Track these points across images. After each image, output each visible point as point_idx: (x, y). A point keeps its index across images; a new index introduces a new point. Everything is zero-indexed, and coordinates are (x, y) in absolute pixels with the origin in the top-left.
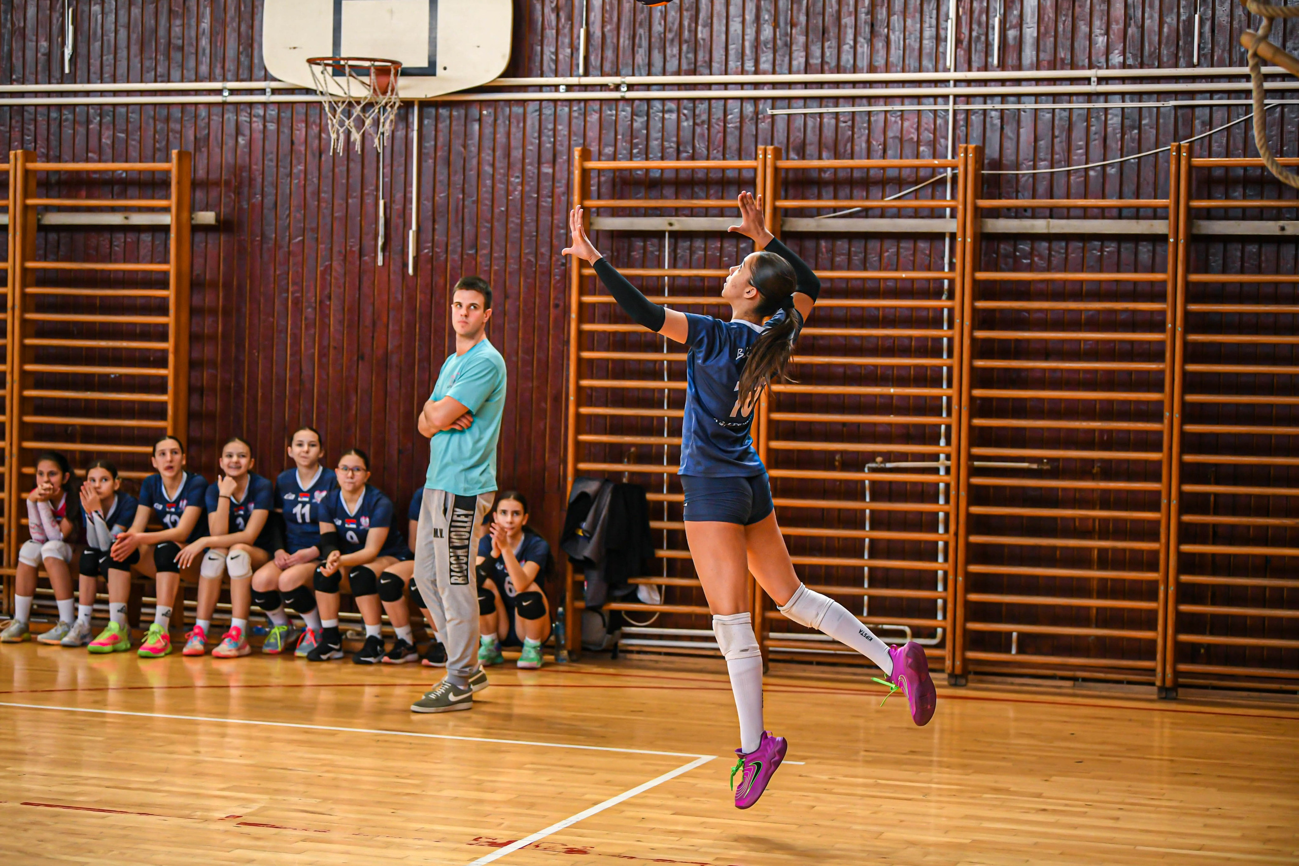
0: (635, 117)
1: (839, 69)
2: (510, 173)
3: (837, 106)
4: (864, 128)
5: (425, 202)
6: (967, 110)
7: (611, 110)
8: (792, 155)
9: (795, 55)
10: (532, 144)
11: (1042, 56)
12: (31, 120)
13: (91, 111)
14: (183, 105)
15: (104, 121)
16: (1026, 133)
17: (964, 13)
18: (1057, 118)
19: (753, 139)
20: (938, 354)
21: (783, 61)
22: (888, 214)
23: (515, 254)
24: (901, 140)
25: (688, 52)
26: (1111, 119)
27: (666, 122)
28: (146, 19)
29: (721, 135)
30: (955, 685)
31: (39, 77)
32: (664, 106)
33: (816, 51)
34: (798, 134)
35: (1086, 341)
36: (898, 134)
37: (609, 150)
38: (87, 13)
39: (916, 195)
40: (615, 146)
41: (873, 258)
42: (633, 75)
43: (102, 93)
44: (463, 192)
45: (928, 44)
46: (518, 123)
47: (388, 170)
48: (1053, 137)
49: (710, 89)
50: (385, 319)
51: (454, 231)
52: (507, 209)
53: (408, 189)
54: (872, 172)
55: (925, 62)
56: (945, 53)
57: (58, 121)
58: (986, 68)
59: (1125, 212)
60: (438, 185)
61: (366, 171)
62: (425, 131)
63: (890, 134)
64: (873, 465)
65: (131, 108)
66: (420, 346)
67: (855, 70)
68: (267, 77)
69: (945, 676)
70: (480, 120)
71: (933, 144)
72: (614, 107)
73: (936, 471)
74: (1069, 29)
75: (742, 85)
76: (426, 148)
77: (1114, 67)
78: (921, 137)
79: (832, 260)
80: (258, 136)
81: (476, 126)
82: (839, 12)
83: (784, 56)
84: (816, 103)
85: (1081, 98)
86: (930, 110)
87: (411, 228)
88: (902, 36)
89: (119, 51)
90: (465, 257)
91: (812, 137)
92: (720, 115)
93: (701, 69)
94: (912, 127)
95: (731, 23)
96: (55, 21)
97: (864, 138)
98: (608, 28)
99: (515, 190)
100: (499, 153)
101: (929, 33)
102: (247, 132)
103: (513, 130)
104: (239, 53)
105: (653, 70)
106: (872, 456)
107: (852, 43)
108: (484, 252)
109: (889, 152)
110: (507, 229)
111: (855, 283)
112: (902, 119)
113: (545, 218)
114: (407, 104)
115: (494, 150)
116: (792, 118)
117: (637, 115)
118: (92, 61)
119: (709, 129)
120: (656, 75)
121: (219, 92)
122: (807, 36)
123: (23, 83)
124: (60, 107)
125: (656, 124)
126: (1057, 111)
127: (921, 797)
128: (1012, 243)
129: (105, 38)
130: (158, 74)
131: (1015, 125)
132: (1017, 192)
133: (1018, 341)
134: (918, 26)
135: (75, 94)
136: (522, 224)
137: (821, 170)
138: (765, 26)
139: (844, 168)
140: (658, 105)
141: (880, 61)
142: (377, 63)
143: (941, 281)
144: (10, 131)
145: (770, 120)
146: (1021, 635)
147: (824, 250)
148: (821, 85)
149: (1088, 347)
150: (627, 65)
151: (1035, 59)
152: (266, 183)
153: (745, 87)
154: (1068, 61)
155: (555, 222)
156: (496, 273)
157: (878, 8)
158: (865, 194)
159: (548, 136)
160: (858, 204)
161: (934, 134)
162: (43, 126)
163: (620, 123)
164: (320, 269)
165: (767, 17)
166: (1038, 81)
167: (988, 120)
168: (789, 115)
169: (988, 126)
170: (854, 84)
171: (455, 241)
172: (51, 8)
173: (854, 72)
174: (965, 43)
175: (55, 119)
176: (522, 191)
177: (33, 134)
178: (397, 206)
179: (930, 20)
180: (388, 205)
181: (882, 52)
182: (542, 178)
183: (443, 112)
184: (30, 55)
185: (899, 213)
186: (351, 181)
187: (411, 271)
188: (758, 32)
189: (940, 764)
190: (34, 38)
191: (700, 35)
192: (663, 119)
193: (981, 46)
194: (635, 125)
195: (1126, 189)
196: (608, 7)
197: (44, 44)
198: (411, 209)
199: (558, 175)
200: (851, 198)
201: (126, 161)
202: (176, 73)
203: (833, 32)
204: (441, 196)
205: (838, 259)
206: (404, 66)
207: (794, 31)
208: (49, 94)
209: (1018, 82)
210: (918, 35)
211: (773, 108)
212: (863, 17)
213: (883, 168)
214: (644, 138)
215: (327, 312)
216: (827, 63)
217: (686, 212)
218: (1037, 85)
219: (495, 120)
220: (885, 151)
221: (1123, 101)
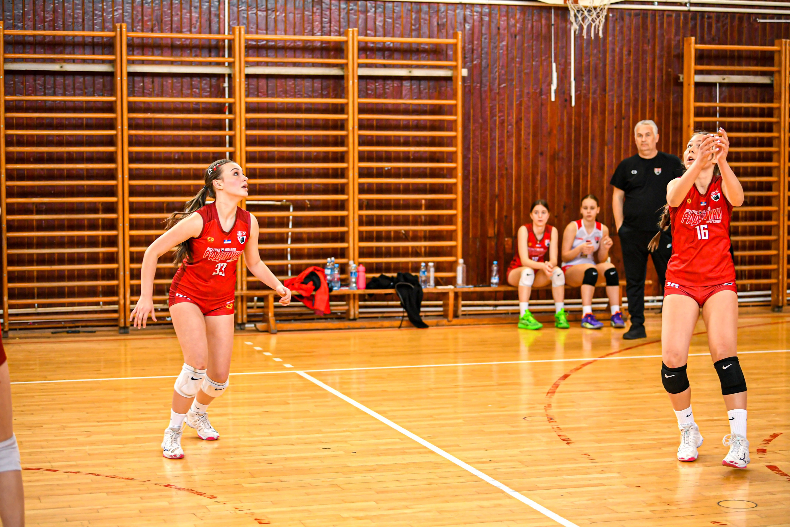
2: (625, 49)
5: (578, 65)
10: (637, 33)
12: (327, 8)
14: (429, 3)
15: (378, 11)
23: (628, 94)
44: (599, 59)
46: (629, 22)
47: (556, 45)
51: (594, 81)
52: (624, 70)
57: (346, 11)
60: (585, 55)
61: (543, 46)
66: (575, 147)
70: (608, 19)
80: (476, 23)
99: (628, 59)
100: (619, 38)
102: (471, 21)
103: (626, 25)
108: (611, 93)
115: (616, 36)
117: (692, 20)
144: (312, 15)
152: (483, 52)
156: (617, 105)
159: (646, 30)
162: (335, 14)
164: (516, 102)
177: (329, 17)
178: (563, 67)
180: (558, 65)
182: (643, 52)
186: (534, 51)
187: (573, 104)
194: (691, 25)
198: (571, 68)
204: (586, 61)
211: (760, 19)
219: (616, 19)
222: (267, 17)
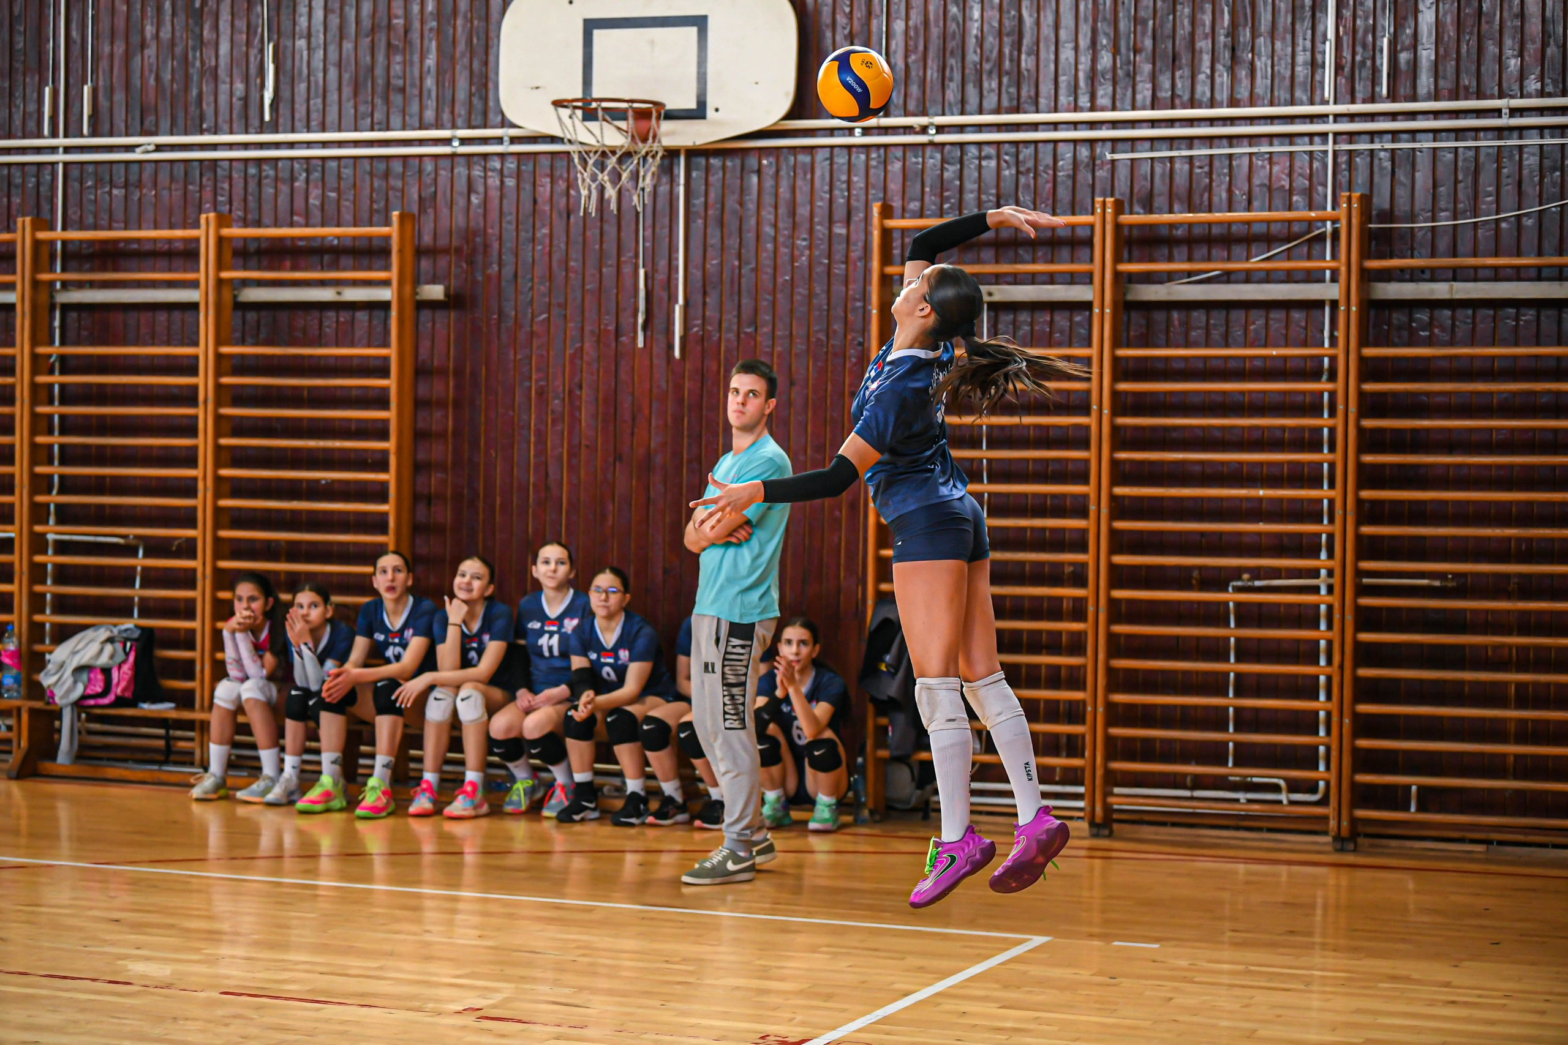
0: (946, 166)
1: (1193, 104)
2: (796, 234)
3: (1191, 148)
4: (1225, 175)
5: (694, 271)
6: (1350, 151)
7: (916, 157)
8: (1137, 208)
9: (1139, 87)
10: (822, 199)
11: (1441, 83)
12: (225, 177)
13: (296, 166)
14: (405, 157)
15: (312, 177)
16: (1422, 177)
17: (1345, 33)
18: (1460, 159)
19: (1089, 190)
20: (1317, 447)
21: (1125, 95)
22: (1255, 278)
23: (803, 332)
24: (1270, 188)
25: (1009, 86)
26: (1527, 159)
27: (984, 171)
28: (360, 53)
29: (1049, 185)
30: (1341, 850)
31: (235, 125)
32: (980, 151)
33: (1165, 82)
34: (1143, 183)
35: (1499, 429)
36: (1266, 182)
37: (914, 205)
38: (290, 49)
39: (1289, 255)
40: (922, 200)
41: (1237, 332)
42: (943, 114)
43: (309, 144)
44: (739, 257)
45: (1302, 71)
46: (805, 174)
47: (649, 232)
48: (1456, 182)
49: (1036, 130)
50: (647, 412)
51: (729, 306)
52: (792, 278)
53: (674, 256)
54: (1234, 228)
55: (1299, 94)
56: (1322, 83)
57: (256, 180)
58: (1372, 99)
59: (1545, 273)
60: (709, 250)
61: (623, 235)
62: (693, 184)
63: (1256, 181)
64: (1239, 583)
65: (343, 162)
66: (689, 444)
67: (1212, 104)
68: (505, 123)
69: (1328, 839)
70: (759, 172)
71: (1309, 192)
72: (920, 153)
73: (1316, 590)
74: (1474, 50)
75: (1075, 125)
76: (694, 205)
77: (1530, 96)
78: (1294, 185)
79: (1187, 335)
80: (494, 194)
81: (755, 179)
82: (1192, 34)
83: (1126, 89)
84: (1165, 145)
85: (1490, 134)
86: (1305, 152)
87: (677, 302)
88: (1269, 62)
89: (329, 95)
90: (742, 336)
91: (1160, 186)
92: (1049, 160)
93: (1026, 106)
94: (1283, 172)
95: (1061, 50)
96: (252, 59)
97: (1224, 187)
98: (913, 58)
99: (802, 255)
100: (782, 210)
101: (1302, 58)
102: (481, 189)
103: (799, 183)
104: (471, 95)
105: (968, 108)
106: (1237, 573)
107: (1208, 71)
108: (765, 330)
109: (1256, 204)
110: (792, 302)
111: (1215, 363)
112: (1271, 163)
113: (838, 288)
114: (672, 154)
115: (776, 207)
116: (1136, 164)
117: (948, 163)
118: (297, 106)
119: (1035, 178)
120: (971, 114)
121: (447, 141)
122: (1154, 64)
123: (215, 133)
124: (259, 161)
125: (971, 172)
126: (1460, 151)
127: (1302, 987)
128: (1407, 311)
129: (312, 78)
130: (375, 120)
131: (1409, 167)
132: (1412, 249)
133: (1415, 431)
134: (1290, 49)
135: (277, 145)
136: (811, 295)
137: (1172, 226)
138: (1103, 52)
139: (1201, 224)
140: (973, 151)
141: (1243, 93)
142: (635, 105)
143: (1320, 358)
144: (200, 191)
145: (1109, 166)
146: (1421, 789)
147: (1176, 323)
148: (1171, 122)
149: (1502, 437)
150: (935, 102)
151: (1433, 87)
152: (504, 250)
153: (1079, 126)
154: (1473, 89)
155: (850, 293)
156: (780, 355)
157: (1241, 29)
158: (1225, 254)
159: (842, 190)
160: (1217, 267)
161: (1310, 179)
162: (239, 185)
163: (928, 172)
164: (569, 352)
165: (1104, 42)
166: (1437, 114)
167: (1376, 162)
168: (1132, 160)
169: (1376, 169)
170: (1212, 121)
171: (730, 317)
172: (248, 44)
173: (1212, 106)
174: (1347, 69)
175: (253, 176)
176: (810, 257)
177: (227, 193)
178: (661, 276)
179: (1304, 43)
180: (650, 274)
181: (1246, 83)
182: (835, 240)
183: (715, 162)
184: (223, 99)
185: (1268, 277)
186: (605, 246)
187: (677, 353)
188: (1094, 61)
189: (1324, 946)
190: (228, 80)
191: (1023, 64)
192: (980, 167)
193: (1366, 73)
194: (946, 175)
195: (1546, 245)
196: (912, 33)
197: (239, 87)
198: (677, 279)
199: (853, 237)
200: (1209, 259)
201: (338, 225)
202: (396, 120)
203: (1185, 59)
204: (713, 263)
205: (1193, 334)
206: (669, 107)
207: (1138, 58)
208: (246, 146)
209: (1412, 115)
210: (1290, 61)
211: (1113, 152)
212: (1222, 39)
213: (1248, 223)
214: (958, 189)
215: (578, 403)
216: (1179, 96)
217: (1009, 279)
218: (1435, 119)
219: (777, 171)
220: (1250, 201)
221: (1542, 137)
222: (126, 197)
